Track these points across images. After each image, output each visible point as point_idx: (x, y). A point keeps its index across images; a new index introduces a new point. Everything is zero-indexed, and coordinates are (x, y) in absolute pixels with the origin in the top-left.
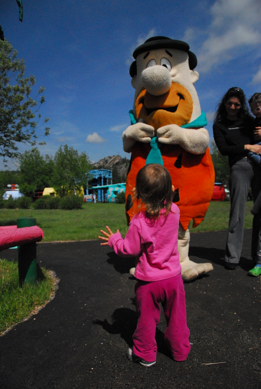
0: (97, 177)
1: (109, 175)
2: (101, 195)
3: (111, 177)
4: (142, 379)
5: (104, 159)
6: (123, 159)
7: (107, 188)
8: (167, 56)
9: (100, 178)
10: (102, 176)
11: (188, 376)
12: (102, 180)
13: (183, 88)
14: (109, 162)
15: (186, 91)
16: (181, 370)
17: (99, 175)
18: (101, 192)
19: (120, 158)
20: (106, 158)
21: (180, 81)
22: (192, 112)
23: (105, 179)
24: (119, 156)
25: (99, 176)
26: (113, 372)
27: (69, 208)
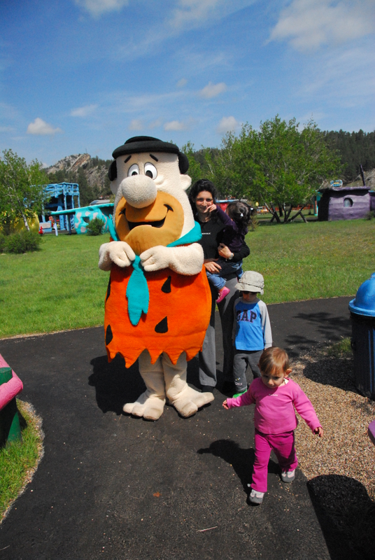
0: (56, 196)
1: (75, 191)
2: (65, 221)
3: (78, 193)
4: (148, 553)
5: (65, 160)
6: (94, 159)
7: (74, 213)
8: (152, 161)
9: (61, 196)
10: (65, 193)
11: (185, 545)
12: (65, 199)
13: (172, 197)
14: (72, 164)
15: (175, 200)
16: (180, 539)
17: (60, 191)
18: (64, 218)
19: (88, 157)
20: (68, 157)
21: (167, 189)
22: (182, 225)
23: (69, 198)
24: (86, 155)
25: (59, 193)
26: (122, 549)
27: (20, 251)
